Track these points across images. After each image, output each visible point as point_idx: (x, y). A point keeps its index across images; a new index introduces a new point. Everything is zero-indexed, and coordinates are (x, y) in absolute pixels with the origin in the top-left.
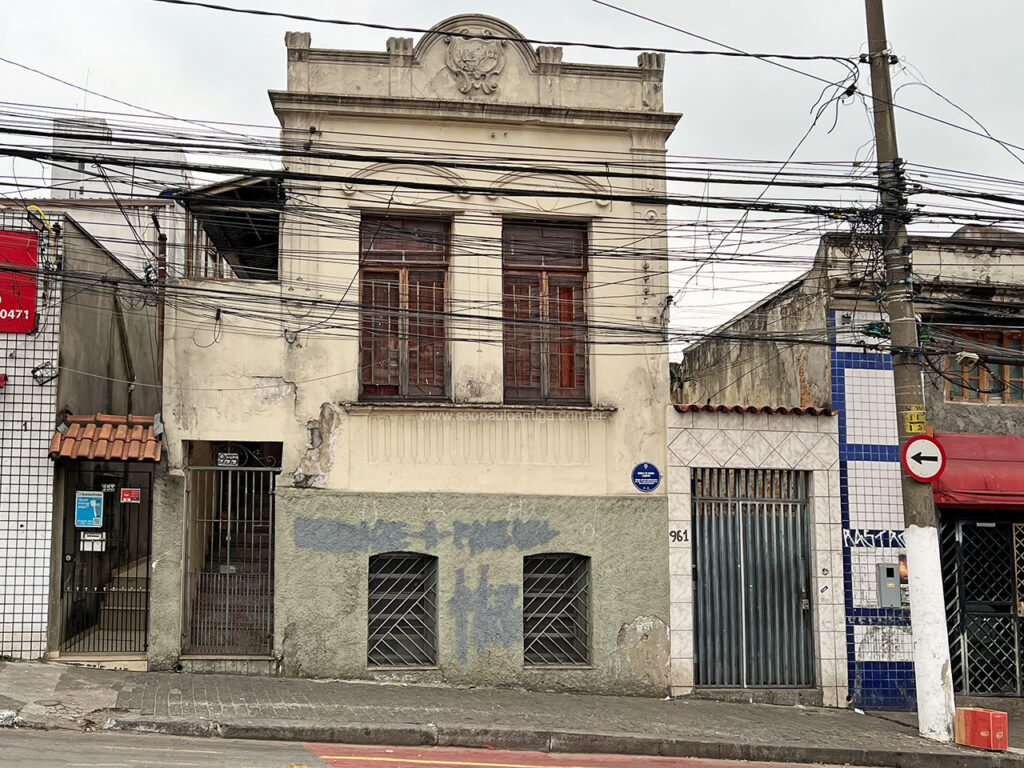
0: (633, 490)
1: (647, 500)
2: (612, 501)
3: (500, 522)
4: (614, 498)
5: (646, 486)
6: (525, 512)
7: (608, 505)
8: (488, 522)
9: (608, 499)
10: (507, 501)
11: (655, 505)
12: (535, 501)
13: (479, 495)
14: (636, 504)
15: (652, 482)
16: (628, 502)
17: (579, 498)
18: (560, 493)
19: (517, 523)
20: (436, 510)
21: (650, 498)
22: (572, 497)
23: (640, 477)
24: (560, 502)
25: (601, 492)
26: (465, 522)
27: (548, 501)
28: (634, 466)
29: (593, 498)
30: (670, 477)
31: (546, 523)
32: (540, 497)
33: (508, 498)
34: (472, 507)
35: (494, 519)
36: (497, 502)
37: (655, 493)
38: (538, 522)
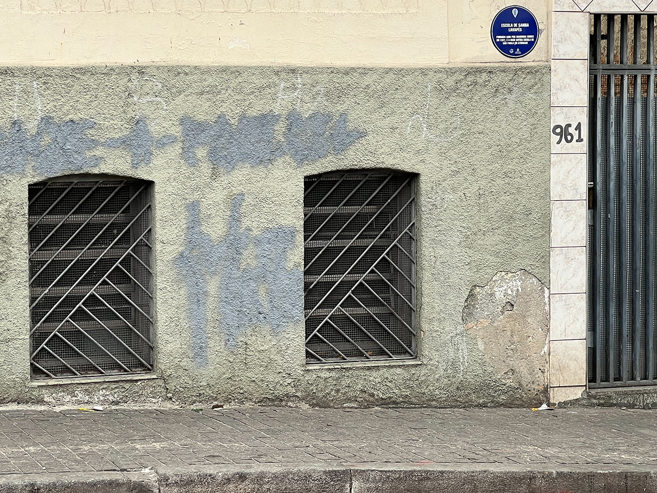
0: (494, 56)
1: (516, 71)
2: (458, 76)
3: (264, 116)
4: (461, 70)
5: (515, 47)
6: (307, 98)
7: (450, 82)
8: (243, 117)
9: (450, 72)
10: (275, 78)
11: (529, 80)
12: (324, 77)
13: (224, 70)
14: (497, 79)
15: (523, 40)
16: (484, 76)
17: (401, 72)
18: (367, 62)
19: (293, 118)
20: (148, 98)
21: (521, 69)
22: (388, 71)
23: (505, 32)
24: (368, 80)
25: (439, 60)
26: (201, 117)
27: (346, 78)
28: (495, 13)
29: (424, 72)
30: (555, 32)
31: (343, 116)
32: (333, 71)
33: (277, 73)
34: (213, 91)
35: (253, 113)
36: (258, 81)
37: (530, 59)
38: (329, 116)
